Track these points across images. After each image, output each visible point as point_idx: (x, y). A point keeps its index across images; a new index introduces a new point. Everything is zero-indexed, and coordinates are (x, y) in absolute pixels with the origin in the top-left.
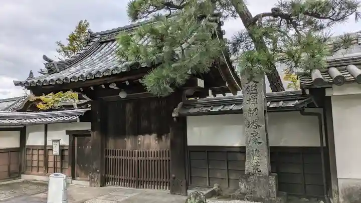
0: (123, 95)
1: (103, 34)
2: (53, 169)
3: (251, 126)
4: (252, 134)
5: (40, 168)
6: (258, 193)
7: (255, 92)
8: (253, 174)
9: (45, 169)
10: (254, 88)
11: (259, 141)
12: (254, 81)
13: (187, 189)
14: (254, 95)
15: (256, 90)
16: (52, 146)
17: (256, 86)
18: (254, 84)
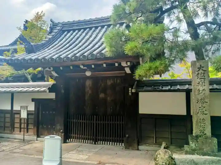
0: (88, 74)
1: (64, 24)
2: (19, 129)
3: (199, 102)
4: (200, 108)
5: (6, 128)
6: (205, 150)
7: (203, 77)
8: (200, 136)
9: (12, 128)
10: (202, 75)
11: (206, 112)
12: (202, 70)
13: (138, 145)
14: (203, 79)
15: (205, 76)
16: (20, 111)
17: (204, 73)
18: (203, 72)
